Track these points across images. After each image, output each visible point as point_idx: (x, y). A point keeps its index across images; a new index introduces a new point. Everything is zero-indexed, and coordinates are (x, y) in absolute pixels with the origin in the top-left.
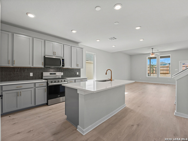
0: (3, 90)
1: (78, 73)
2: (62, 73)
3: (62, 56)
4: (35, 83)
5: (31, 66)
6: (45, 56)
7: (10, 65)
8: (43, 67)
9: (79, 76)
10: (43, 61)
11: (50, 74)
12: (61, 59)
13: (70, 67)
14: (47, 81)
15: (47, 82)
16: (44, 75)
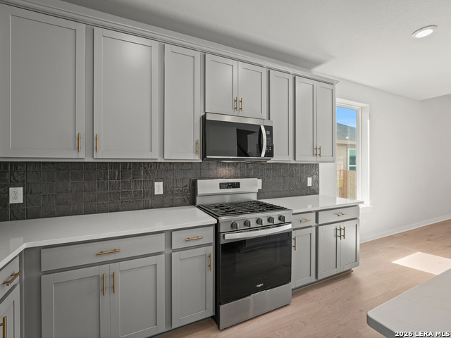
0: (43, 269)
1: (310, 182)
2: (260, 181)
3: (265, 115)
4: (170, 233)
5: (155, 156)
6: (204, 118)
7: (84, 156)
8: (197, 158)
9: (314, 191)
10: (198, 136)
11: (222, 186)
12: (263, 129)
13: (289, 159)
14: (214, 221)
15: (217, 226)
16: (200, 192)
